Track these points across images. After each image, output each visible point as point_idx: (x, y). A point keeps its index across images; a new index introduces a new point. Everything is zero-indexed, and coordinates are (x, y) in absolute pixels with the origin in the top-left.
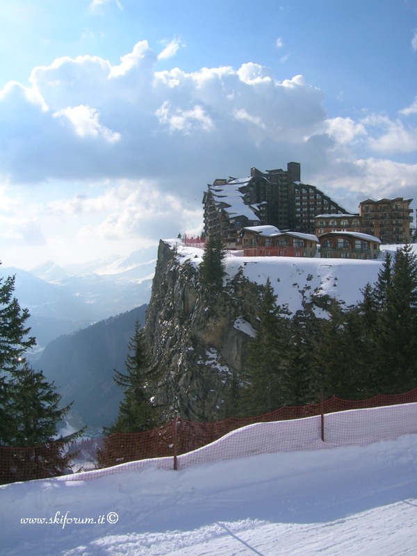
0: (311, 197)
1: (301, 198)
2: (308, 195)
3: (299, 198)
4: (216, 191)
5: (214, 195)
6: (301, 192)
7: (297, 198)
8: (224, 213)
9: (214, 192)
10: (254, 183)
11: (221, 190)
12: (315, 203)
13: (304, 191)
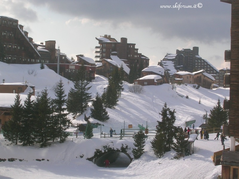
0: (202, 64)
1: (198, 64)
2: (201, 63)
3: (197, 64)
4: (164, 63)
5: (163, 65)
6: (198, 61)
7: (196, 64)
8: (168, 73)
9: (163, 64)
10: (178, 57)
11: (166, 63)
12: (204, 67)
13: (199, 61)
